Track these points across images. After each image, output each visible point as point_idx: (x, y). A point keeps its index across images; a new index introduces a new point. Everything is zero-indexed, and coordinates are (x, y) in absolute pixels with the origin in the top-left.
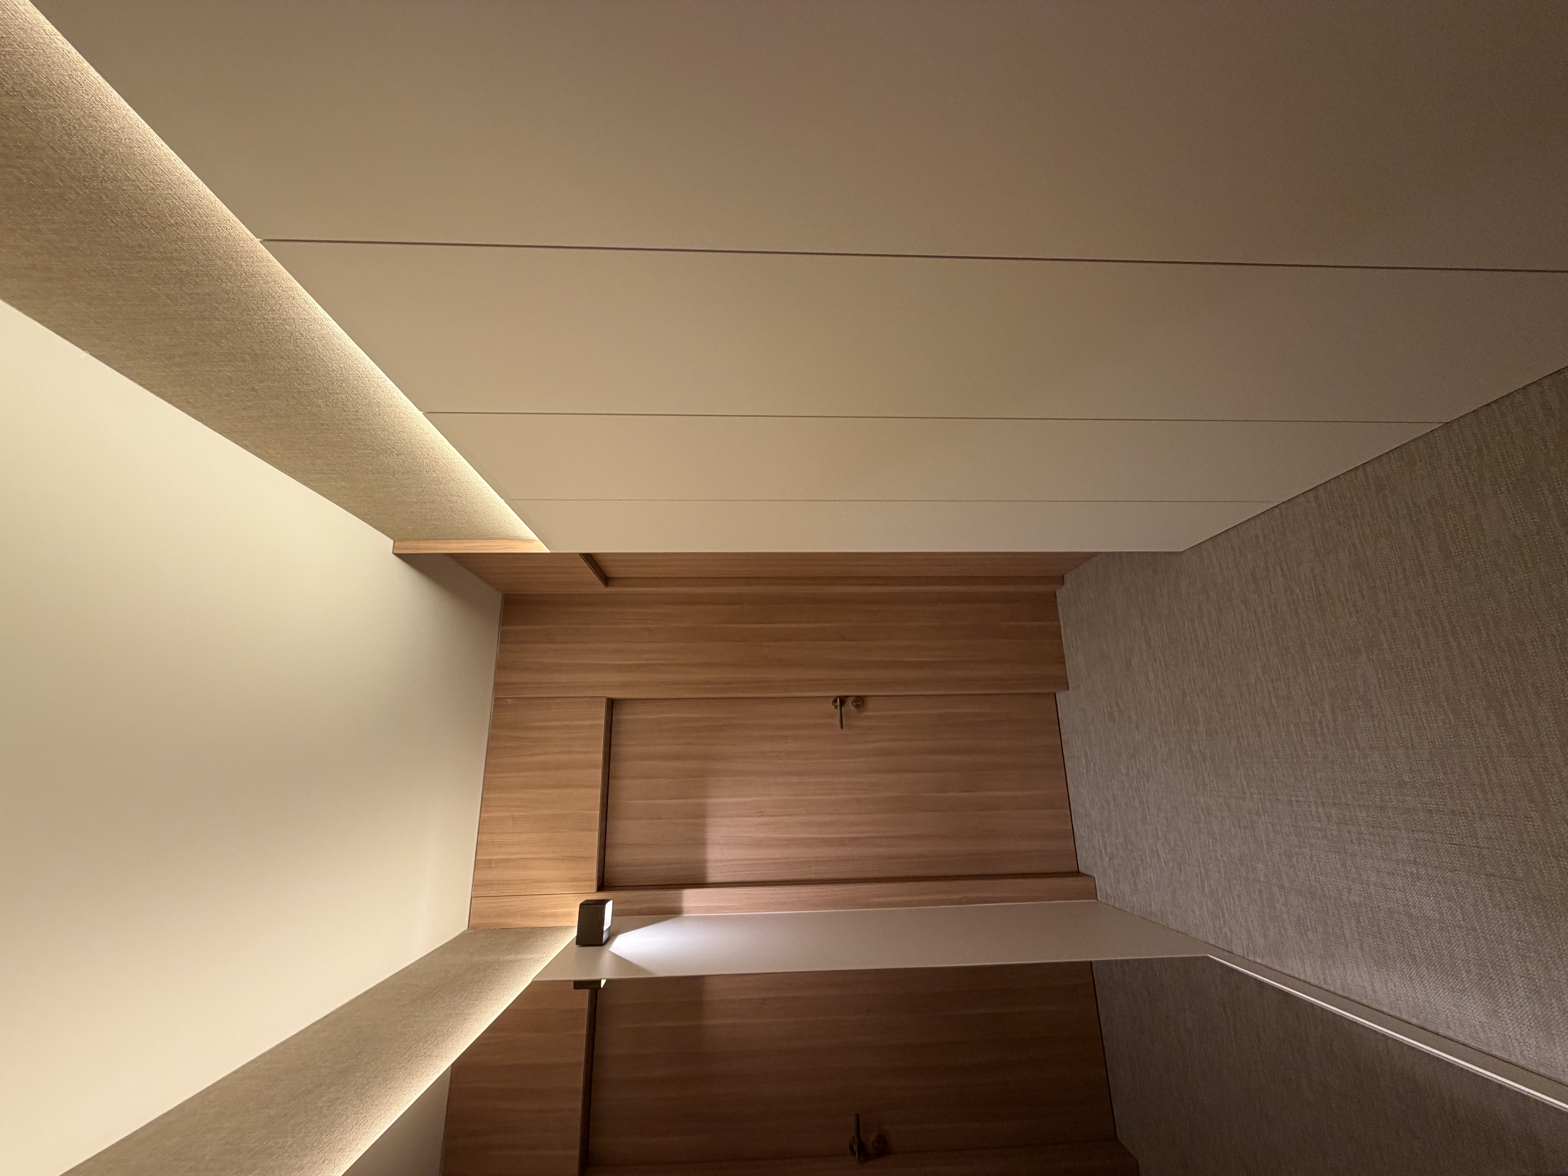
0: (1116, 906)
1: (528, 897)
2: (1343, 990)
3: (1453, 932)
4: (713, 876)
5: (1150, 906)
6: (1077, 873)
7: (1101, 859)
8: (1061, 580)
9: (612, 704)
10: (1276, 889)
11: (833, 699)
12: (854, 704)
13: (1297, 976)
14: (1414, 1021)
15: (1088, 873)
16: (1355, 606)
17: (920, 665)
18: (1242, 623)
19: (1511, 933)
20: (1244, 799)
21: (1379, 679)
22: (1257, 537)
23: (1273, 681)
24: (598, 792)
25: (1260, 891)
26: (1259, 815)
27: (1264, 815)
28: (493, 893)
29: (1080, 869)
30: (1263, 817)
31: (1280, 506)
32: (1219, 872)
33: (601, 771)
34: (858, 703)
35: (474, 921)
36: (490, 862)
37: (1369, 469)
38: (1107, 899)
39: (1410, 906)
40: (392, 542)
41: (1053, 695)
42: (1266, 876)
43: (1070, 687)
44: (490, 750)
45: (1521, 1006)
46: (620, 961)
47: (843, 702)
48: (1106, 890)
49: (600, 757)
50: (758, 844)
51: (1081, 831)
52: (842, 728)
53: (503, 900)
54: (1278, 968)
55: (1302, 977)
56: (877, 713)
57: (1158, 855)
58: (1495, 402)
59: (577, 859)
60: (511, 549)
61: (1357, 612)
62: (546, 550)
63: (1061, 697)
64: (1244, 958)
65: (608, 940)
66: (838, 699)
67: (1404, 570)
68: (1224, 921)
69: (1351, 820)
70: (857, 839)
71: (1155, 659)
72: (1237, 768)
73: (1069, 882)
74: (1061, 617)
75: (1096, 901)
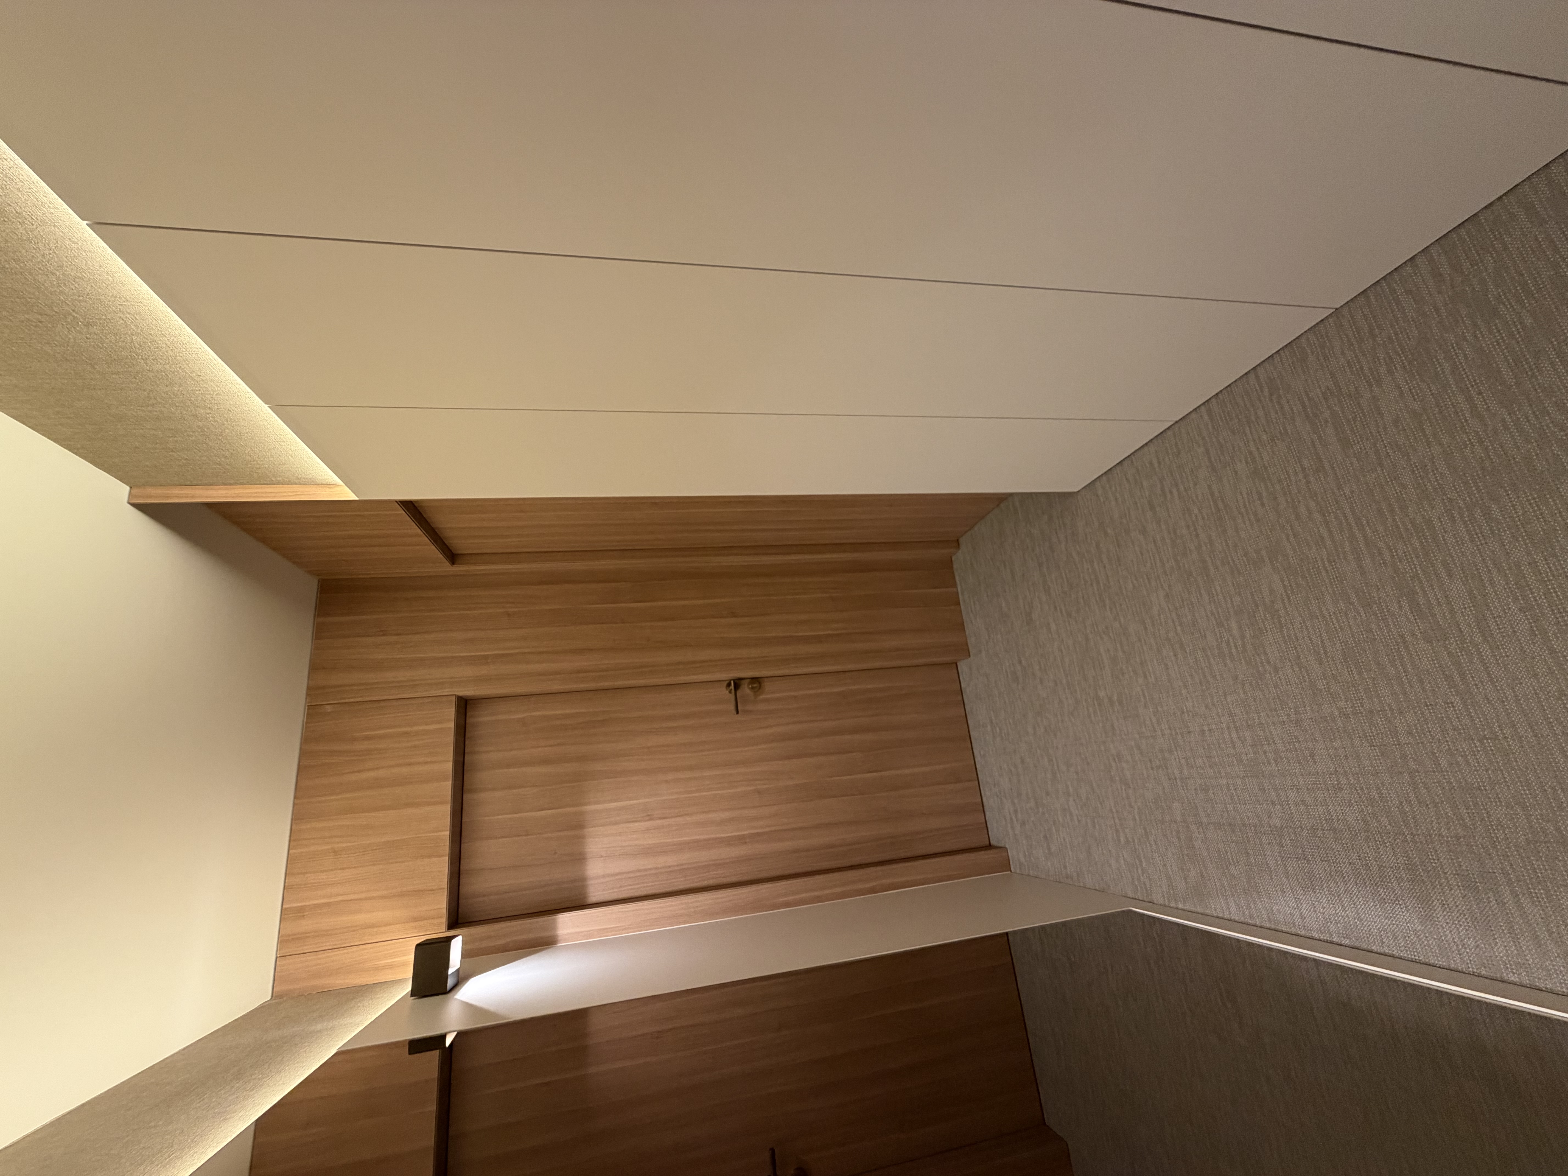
0: (1031, 874)
1: (355, 949)
2: (1270, 921)
3: (1380, 840)
4: (595, 895)
5: (1065, 867)
6: (990, 847)
7: (1013, 828)
8: (957, 544)
9: (464, 706)
10: (1193, 827)
11: (727, 682)
12: (750, 686)
13: (1221, 915)
14: (1346, 942)
15: (999, 845)
16: (1255, 514)
17: (819, 639)
18: (1142, 554)
19: (1440, 829)
20: (1154, 737)
21: (1284, 586)
22: (1151, 463)
23: (1176, 608)
24: (447, 809)
25: (1178, 832)
26: (1170, 751)
27: (1177, 751)
28: (306, 949)
29: (992, 842)
30: (1175, 753)
31: (1173, 427)
32: (1134, 819)
33: (450, 783)
34: (755, 685)
35: (281, 988)
36: (301, 909)
37: (1260, 371)
38: (1020, 869)
39: (1333, 819)
40: (128, 488)
41: (955, 665)
42: (1183, 815)
43: (971, 654)
44: (300, 769)
45: (1457, 906)
46: (471, 1009)
47: (737, 687)
48: (1019, 860)
49: (449, 766)
50: (647, 852)
51: (990, 801)
52: (737, 712)
53: (321, 955)
54: (1199, 910)
55: (1227, 916)
56: (777, 695)
57: (1071, 814)
58: (1384, 278)
59: (419, 893)
60: (302, 496)
61: (1258, 521)
62: (352, 497)
63: (963, 666)
64: (1165, 906)
65: (456, 986)
66: (732, 682)
67: (1303, 469)
68: (1142, 870)
69: (1266, 739)
70: (758, 834)
71: (1056, 608)
72: (1145, 706)
73: (983, 856)
74: (958, 582)
75: (1009, 872)
